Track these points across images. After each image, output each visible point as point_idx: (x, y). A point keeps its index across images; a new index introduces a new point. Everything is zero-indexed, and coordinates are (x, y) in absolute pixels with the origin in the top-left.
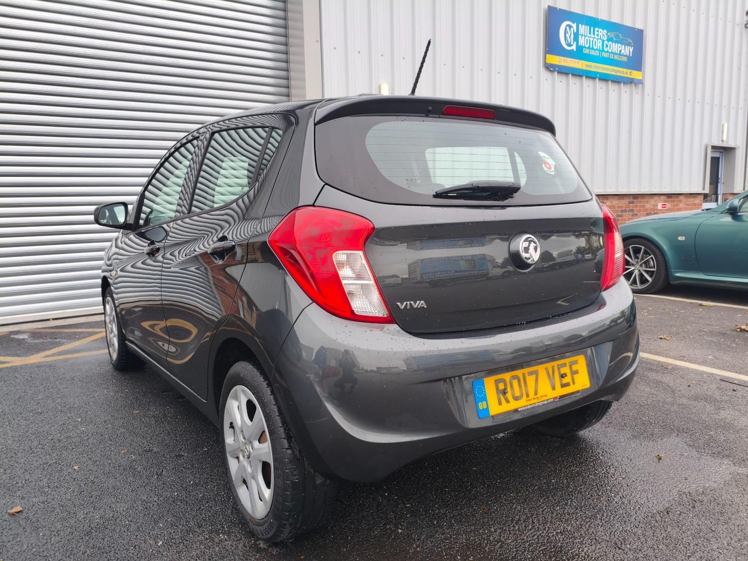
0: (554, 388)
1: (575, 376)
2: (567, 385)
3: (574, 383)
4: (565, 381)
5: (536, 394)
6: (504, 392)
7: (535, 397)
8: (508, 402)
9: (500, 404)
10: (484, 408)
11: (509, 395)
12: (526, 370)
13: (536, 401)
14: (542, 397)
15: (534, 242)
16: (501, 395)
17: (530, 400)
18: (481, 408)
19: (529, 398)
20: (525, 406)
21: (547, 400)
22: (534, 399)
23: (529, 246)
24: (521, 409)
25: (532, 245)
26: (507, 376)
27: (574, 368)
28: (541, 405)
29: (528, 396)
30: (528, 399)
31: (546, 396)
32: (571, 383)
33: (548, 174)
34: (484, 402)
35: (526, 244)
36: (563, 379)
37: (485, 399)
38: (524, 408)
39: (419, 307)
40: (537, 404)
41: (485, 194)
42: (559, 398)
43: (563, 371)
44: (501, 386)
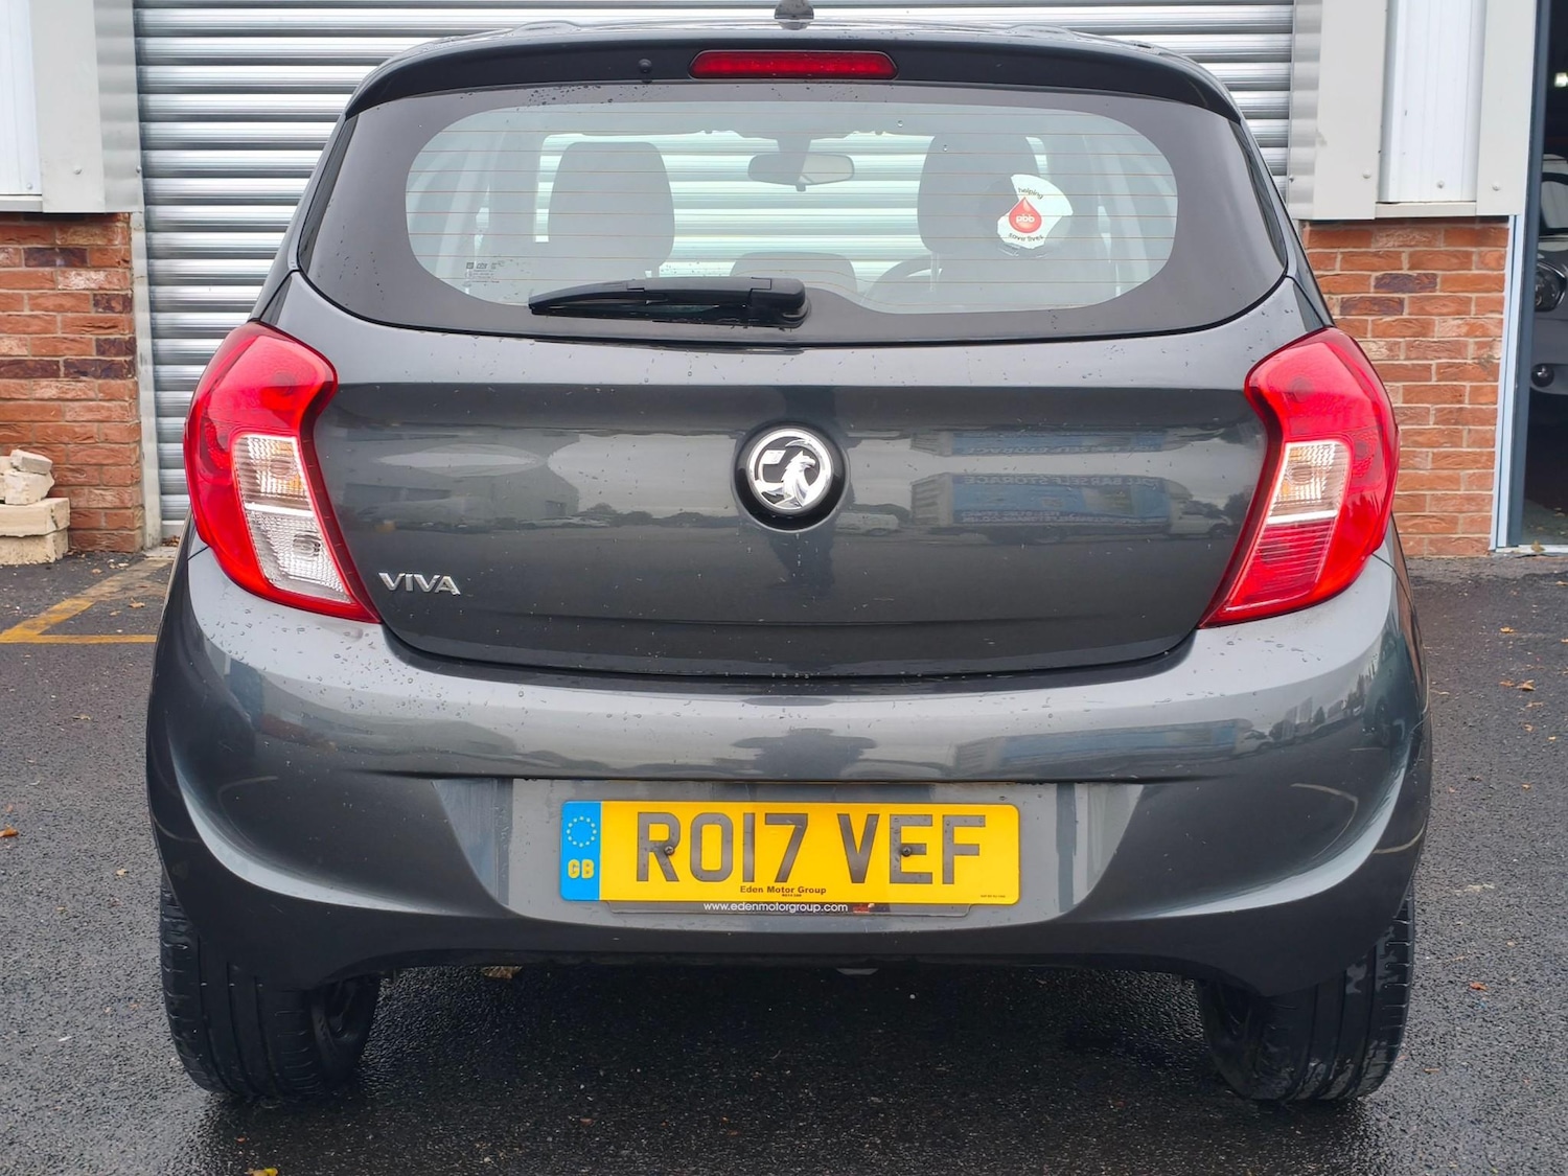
0: (858, 876)
1: (960, 862)
2: (924, 878)
3: (949, 877)
4: (910, 864)
5: (783, 876)
6: (665, 851)
7: (779, 885)
8: (671, 876)
9: (642, 875)
10: (583, 876)
11: (681, 860)
12: (760, 808)
13: (776, 897)
14: (801, 890)
15: (809, 452)
16: (652, 856)
17: (751, 890)
18: (573, 872)
19: (753, 885)
20: (730, 903)
21: (822, 904)
22: (770, 889)
23: (786, 460)
24: (716, 907)
25: (799, 462)
26: (686, 812)
27: (963, 836)
28: (792, 911)
29: (749, 876)
30: (748, 885)
31: (823, 891)
32: (938, 877)
33: (1008, 246)
34: (590, 862)
35: (772, 458)
36: (904, 859)
37: (593, 852)
38: (724, 907)
39: (437, 591)
40: (777, 907)
41: (695, 308)
42: (872, 910)
43: (910, 835)
44: (659, 833)
